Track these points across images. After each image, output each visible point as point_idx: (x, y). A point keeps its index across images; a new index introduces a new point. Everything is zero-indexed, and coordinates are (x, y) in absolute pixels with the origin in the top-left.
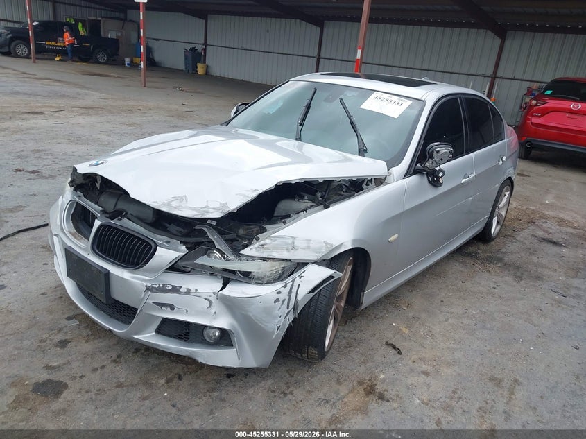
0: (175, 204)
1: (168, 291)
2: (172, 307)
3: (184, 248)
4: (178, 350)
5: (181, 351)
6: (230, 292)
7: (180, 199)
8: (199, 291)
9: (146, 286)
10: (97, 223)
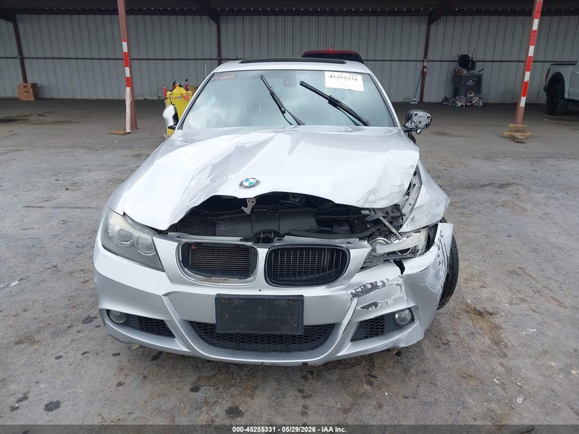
0: (372, 198)
1: (370, 290)
2: (375, 304)
3: (365, 243)
4: (384, 345)
5: (387, 345)
6: (411, 269)
7: (373, 192)
8: (390, 279)
9: (352, 294)
10: (262, 252)
